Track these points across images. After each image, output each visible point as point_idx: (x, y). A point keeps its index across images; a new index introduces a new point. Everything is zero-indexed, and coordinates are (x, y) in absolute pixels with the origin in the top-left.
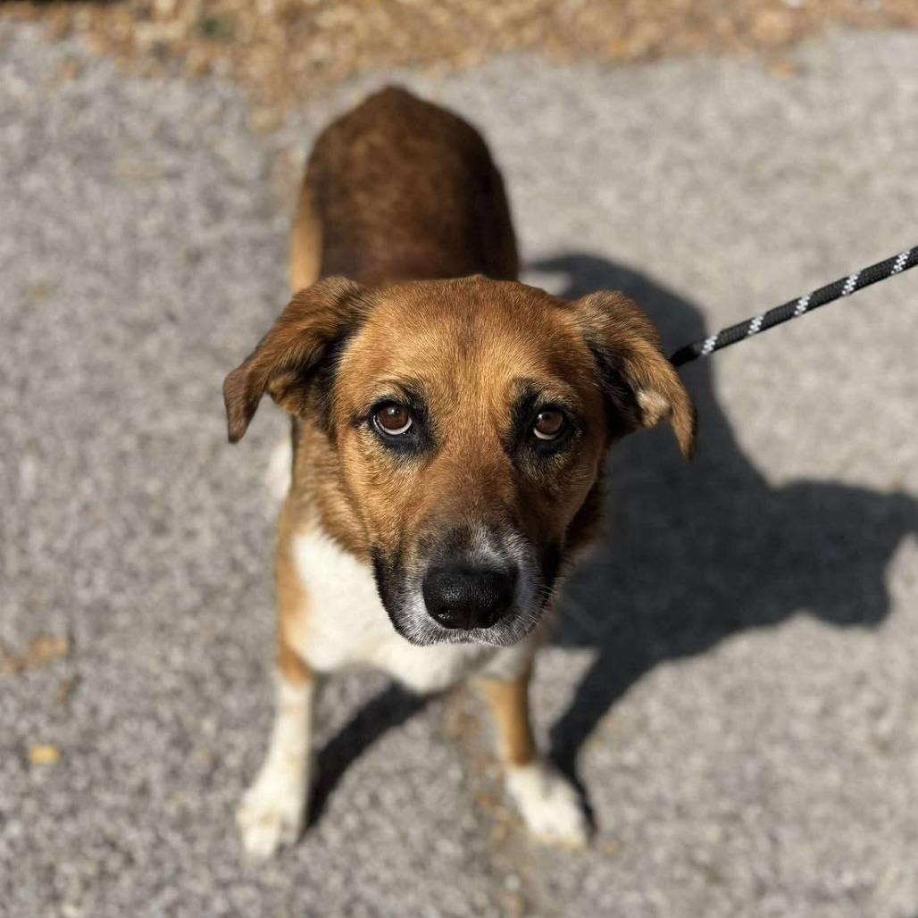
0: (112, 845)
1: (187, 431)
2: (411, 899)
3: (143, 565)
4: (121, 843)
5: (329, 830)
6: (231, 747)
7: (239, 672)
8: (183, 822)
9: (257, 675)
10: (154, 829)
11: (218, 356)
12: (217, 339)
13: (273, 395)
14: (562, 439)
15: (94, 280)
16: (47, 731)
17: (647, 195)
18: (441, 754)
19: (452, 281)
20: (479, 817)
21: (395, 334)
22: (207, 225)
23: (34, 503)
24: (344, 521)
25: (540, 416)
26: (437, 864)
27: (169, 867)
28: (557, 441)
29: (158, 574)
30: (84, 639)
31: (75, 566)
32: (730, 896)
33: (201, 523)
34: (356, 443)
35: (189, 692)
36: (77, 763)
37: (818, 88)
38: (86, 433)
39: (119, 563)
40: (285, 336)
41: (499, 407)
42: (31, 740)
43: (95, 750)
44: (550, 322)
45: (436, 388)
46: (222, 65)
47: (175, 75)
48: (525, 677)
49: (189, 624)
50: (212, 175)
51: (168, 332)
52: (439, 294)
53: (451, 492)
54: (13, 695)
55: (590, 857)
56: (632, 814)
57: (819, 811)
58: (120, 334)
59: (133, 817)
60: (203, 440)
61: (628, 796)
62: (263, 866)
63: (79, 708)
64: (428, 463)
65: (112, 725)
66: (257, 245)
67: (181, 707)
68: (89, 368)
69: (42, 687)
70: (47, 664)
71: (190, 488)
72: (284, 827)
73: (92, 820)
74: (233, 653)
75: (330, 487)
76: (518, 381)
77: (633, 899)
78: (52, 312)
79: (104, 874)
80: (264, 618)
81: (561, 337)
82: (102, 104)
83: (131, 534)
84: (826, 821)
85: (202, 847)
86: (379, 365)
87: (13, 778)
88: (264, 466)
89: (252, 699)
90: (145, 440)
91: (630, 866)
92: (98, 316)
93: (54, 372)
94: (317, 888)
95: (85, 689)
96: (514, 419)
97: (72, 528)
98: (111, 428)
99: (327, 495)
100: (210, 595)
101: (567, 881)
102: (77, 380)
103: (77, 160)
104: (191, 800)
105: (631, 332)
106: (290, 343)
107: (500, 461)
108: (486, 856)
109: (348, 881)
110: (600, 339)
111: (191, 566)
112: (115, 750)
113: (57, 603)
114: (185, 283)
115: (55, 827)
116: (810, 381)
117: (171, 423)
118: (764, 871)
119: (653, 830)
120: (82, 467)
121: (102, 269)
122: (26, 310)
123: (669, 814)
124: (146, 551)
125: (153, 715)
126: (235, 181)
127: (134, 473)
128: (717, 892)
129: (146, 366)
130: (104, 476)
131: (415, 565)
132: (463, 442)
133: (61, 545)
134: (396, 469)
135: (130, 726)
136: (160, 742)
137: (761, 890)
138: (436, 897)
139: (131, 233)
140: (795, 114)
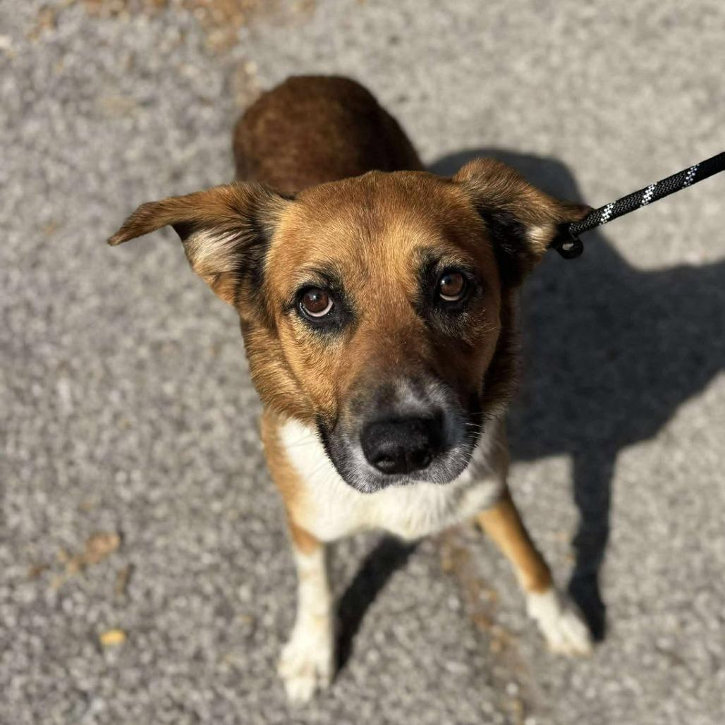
0: (181, 707)
1: (192, 334)
3: (171, 461)
4: (188, 704)
5: (356, 669)
6: (266, 608)
7: (263, 542)
8: (235, 679)
10: (213, 688)
14: (466, 298)
16: (112, 617)
17: (555, 59)
18: (439, 588)
20: (477, 637)
22: (182, 144)
23: (73, 417)
26: (449, 683)
27: (229, 719)
29: (185, 466)
30: (131, 537)
31: (116, 470)
32: (691, 673)
33: (214, 415)
35: (225, 566)
36: (142, 641)
38: (107, 350)
39: (151, 461)
42: (101, 627)
43: (154, 628)
44: (442, 196)
49: (216, 506)
53: (374, 355)
54: (80, 589)
59: (193, 680)
60: (206, 341)
62: (306, 708)
63: (136, 594)
65: (165, 603)
67: (220, 580)
68: (102, 292)
69: (104, 579)
71: (201, 386)
72: (319, 675)
73: (161, 687)
74: (256, 526)
76: (419, 250)
77: (613, 687)
78: (64, 245)
81: (453, 208)
82: (79, 47)
83: (157, 435)
85: (253, 698)
87: (90, 661)
89: (277, 564)
90: (157, 347)
91: (606, 661)
93: (73, 298)
94: (352, 719)
95: (138, 576)
96: (420, 284)
97: (106, 436)
98: (128, 342)
100: (230, 478)
101: (556, 681)
102: (94, 302)
103: (65, 102)
104: (239, 659)
107: (414, 323)
108: (487, 670)
109: (377, 708)
111: (211, 455)
112: (171, 625)
113: (104, 505)
115: (131, 699)
117: (177, 330)
120: (108, 381)
121: (100, 199)
122: (41, 247)
123: (633, 610)
124: (173, 447)
125: (197, 591)
126: (203, 101)
127: (152, 379)
128: (679, 671)
129: (148, 281)
130: (127, 385)
131: (351, 422)
132: (379, 310)
133: (100, 452)
134: (325, 347)
135: (181, 602)
136: (208, 611)
137: (716, 665)
138: (450, 712)
139: (120, 161)
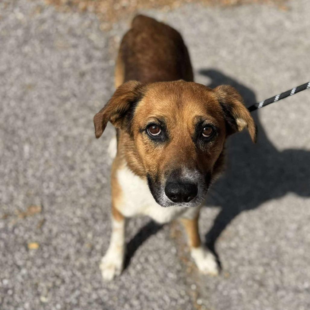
0: (57, 276)
1: (81, 134)
2: (159, 293)
3: (66, 181)
4: (61, 275)
5: (131, 270)
6: (97, 243)
7: (100, 217)
8: (82, 268)
9: (106, 218)
10: (72, 270)
11: (91, 109)
12: (90, 103)
13: (111, 122)
14: (212, 137)
15: (47, 83)
16: (34, 238)
18: (169, 244)
19: (173, 82)
20: (182, 265)
21: (155, 101)
22: (86, 63)
23: (29, 160)
24: (135, 165)
25: (204, 129)
26: (168, 281)
27: (77, 284)
28: (210, 138)
29: (72, 184)
30: (46, 206)
31: (43, 181)
32: (267, 291)
33: (86, 166)
34: (141, 138)
35: (83, 224)
36: (45, 249)
37: (295, 15)
38: (46, 135)
39: (58, 181)
40: (116, 101)
41: (191, 126)
42: (29, 241)
43: (51, 244)
44: (207, 96)
45: (170, 120)
46: (91, 8)
47: (75, 12)
48: (197, 218)
49: (82, 201)
50: (88, 46)
51: (74, 100)
52: (169, 86)
53: (175, 156)
54: (23, 226)
55: (220, 278)
56: (234, 264)
57: (296, 262)
58: (57, 101)
59: (64, 266)
60: (86, 138)
61: (232, 257)
62: (109, 283)
63: (45, 230)
64: (167, 145)
65: (57, 236)
66: (104, 70)
67: (80, 229)
68: (47, 113)
69: (33, 223)
70: (34, 215)
71: (82, 154)
72: (116, 270)
73: (50, 268)
74: (98, 210)
75: (130, 153)
76: (197, 117)
77: (234, 292)
78: (34, 94)
79: (55, 286)
80: (107, 198)
81: (211, 101)
82: (50, 22)
83: (62, 170)
84: (299, 266)
85: (88, 276)
86: (149, 111)
87: (23, 254)
88: (107, 146)
89: (104, 226)
90: (66, 138)
91: (233, 281)
92: (50, 95)
93: (35, 114)
94: (127, 290)
95: (47, 223)
96: (196, 130)
97: (42, 168)
98: (55, 134)
99: (129, 156)
100: (89, 191)
101: (212, 287)
102: (43, 117)
103: (41, 41)
104: (84, 260)
105: (234, 99)
106: (118, 104)
107: (192, 145)
108: (184, 278)
109: (138, 287)
110: (224, 101)
111: (83, 181)
112: (58, 244)
113: (37, 194)
114: (79, 83)
115: (38, 271)
116: (293, 116)
117: (75, 132)
118: (278, 282)
119: (240, 269)
120: (45, 147)
121: (50, 79)
122: (25, 93)
123: (246, 263)
124: (67, 176)
125: (71, 232)
126: (96, 48)
127: (63, 149)
128: (262, 290)
129: (66, 112)
130: (53, 150)
132: (179, 138)
133: (38, 174)
134: (156, 147)
135: (63, 236)
136: (74, 241)
137: (277, 289)
138: (167, 292)
139: (60, 67)
140: (288, 24)
